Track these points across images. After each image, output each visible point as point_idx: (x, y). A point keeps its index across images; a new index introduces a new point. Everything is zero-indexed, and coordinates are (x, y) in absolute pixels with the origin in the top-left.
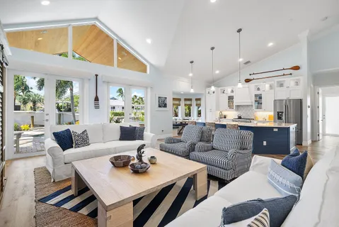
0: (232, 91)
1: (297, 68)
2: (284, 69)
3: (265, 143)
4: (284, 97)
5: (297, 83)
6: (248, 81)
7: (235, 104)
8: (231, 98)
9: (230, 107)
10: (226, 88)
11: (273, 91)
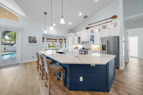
0: (80, 35)
1: (115, 17)
2: (107, 19)
3: (81, 79)
4: (107, 36)
5: (115, 26)
6: (87, 28)
7: (81, 41)
8: (79, 38)
9: (79, 43)
10: (77, 33)
11: (100, 32)
